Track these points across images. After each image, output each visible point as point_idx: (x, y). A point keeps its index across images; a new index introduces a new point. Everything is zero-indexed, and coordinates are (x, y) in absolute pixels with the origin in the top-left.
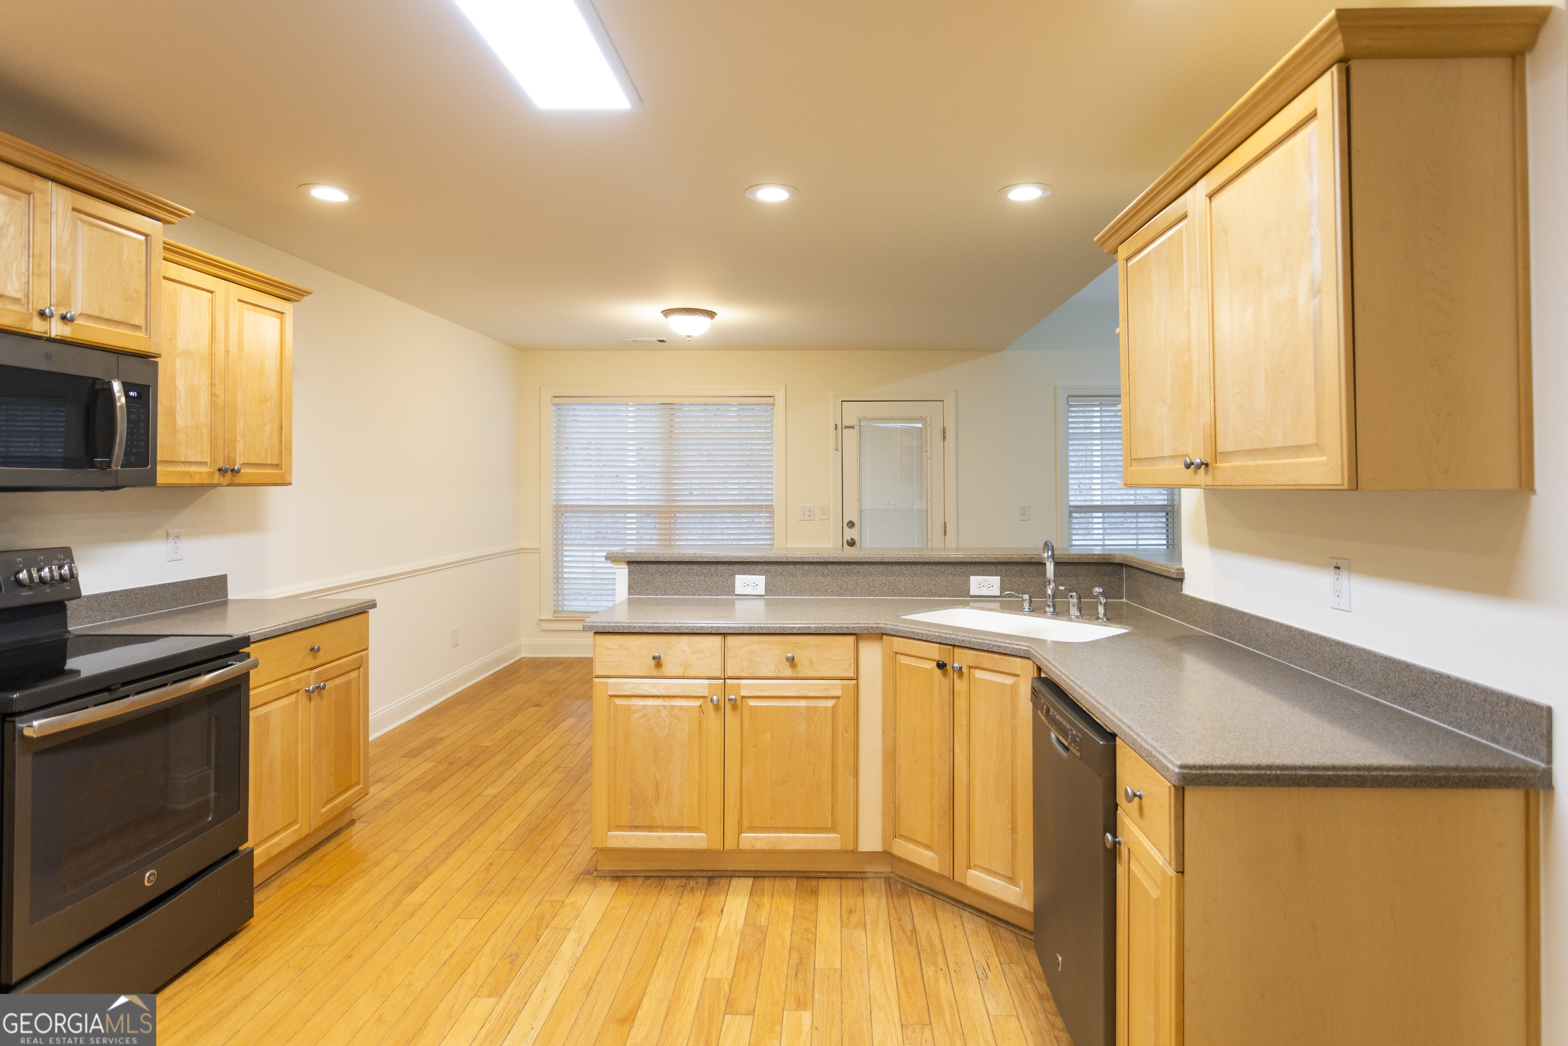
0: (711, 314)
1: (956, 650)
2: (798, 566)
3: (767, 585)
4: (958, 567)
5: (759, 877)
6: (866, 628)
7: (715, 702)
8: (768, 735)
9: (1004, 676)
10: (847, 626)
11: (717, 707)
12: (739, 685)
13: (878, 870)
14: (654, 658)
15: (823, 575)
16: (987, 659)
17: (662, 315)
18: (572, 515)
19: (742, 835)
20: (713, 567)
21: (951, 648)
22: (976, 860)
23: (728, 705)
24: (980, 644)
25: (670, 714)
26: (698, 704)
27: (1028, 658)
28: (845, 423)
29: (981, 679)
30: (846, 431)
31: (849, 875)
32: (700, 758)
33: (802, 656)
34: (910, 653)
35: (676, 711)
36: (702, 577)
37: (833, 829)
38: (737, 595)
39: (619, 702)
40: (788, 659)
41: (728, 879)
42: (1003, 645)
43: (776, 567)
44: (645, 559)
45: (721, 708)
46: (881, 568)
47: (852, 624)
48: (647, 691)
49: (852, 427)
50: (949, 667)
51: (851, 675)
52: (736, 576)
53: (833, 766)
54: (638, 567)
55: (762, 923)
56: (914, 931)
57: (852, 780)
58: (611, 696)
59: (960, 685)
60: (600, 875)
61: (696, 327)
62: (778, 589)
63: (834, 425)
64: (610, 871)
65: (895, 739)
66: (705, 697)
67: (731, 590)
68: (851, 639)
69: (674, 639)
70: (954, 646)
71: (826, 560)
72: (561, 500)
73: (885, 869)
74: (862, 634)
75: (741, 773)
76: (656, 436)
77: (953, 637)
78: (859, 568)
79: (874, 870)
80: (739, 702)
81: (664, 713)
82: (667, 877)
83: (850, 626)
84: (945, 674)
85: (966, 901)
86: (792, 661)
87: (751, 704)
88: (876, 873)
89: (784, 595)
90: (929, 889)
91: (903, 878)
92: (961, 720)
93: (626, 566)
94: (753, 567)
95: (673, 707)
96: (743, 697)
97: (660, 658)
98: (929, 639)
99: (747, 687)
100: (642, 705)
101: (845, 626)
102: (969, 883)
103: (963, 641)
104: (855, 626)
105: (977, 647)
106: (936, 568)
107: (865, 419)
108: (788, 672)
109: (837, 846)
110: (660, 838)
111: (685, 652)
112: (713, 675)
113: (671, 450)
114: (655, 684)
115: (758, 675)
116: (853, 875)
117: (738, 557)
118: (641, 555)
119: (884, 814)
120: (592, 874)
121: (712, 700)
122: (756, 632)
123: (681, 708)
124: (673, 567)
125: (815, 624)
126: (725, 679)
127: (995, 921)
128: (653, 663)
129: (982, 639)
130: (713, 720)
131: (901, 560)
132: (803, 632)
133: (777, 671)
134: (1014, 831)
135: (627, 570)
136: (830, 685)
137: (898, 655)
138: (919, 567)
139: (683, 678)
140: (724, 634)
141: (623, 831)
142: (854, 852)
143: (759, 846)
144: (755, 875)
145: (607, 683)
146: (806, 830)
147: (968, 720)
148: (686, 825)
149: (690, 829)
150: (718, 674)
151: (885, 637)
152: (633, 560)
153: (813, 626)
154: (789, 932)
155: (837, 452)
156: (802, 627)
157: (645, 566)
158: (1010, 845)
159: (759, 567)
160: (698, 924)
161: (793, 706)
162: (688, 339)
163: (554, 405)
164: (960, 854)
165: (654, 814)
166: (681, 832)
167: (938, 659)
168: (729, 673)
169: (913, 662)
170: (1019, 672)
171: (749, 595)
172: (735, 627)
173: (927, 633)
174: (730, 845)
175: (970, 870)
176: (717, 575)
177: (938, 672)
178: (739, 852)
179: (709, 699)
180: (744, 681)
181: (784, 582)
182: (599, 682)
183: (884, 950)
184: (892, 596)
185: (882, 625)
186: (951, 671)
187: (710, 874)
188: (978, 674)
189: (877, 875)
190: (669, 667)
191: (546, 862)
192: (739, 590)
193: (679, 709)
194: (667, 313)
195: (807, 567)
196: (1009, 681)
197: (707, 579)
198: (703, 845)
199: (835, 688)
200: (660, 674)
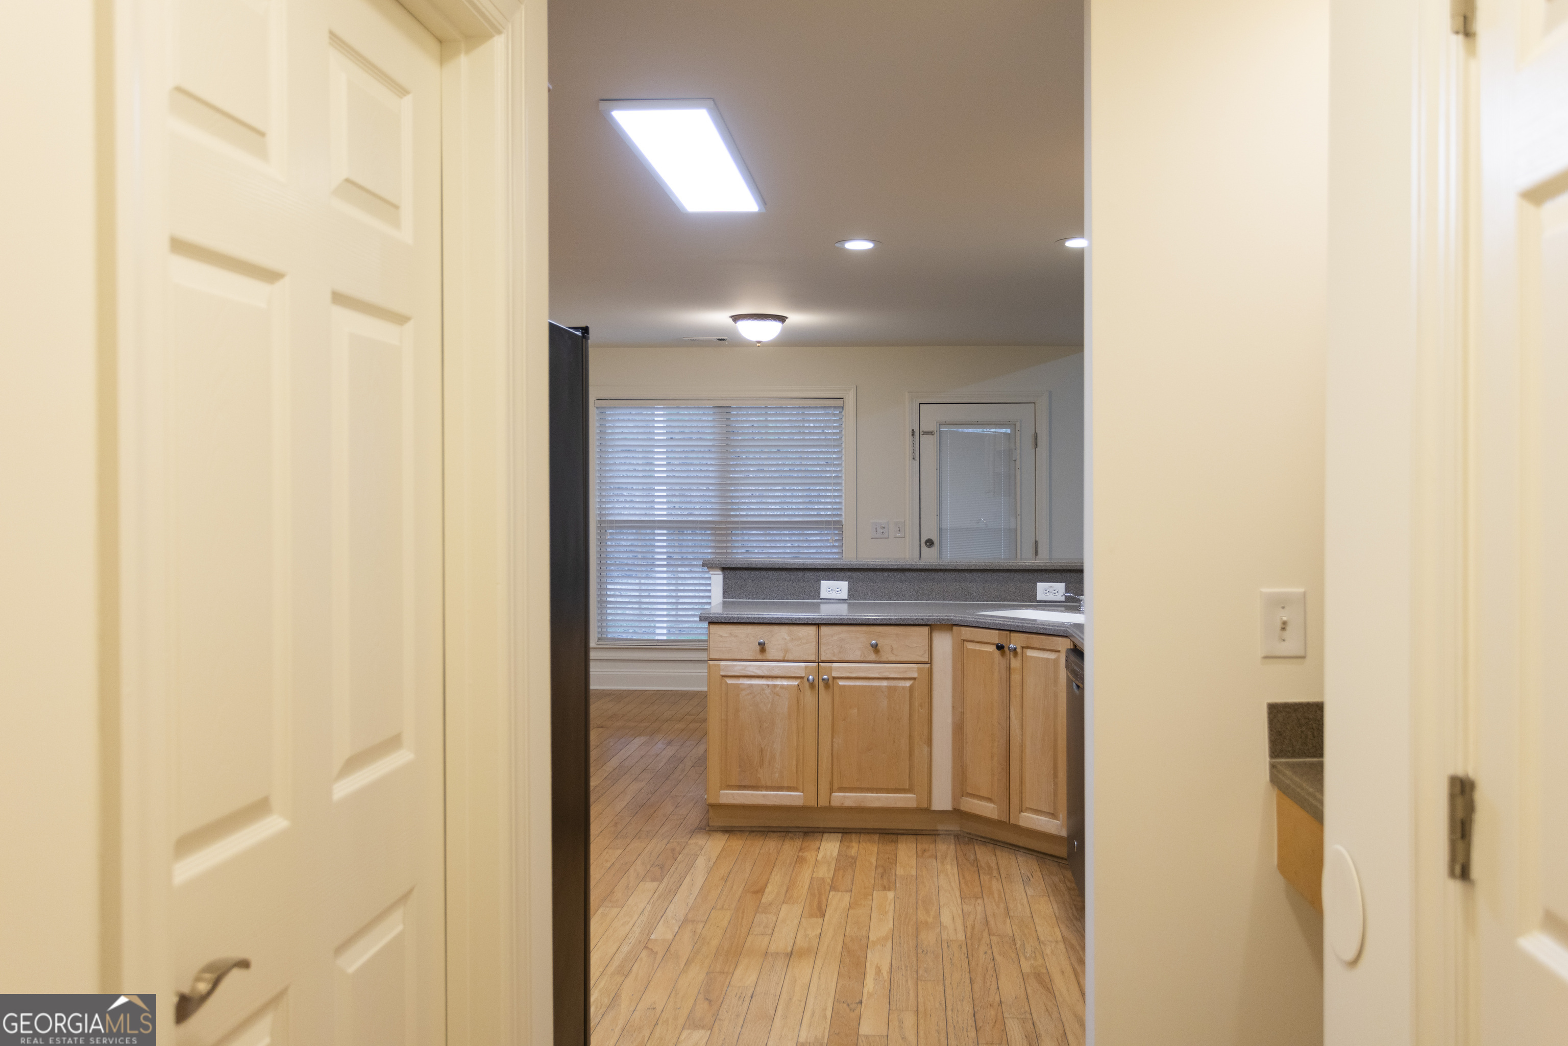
0: (782, 319)
1: (1012, 634)
2: (878, 573)
3: (850, 590)
4: (1026, 575)
5: (846, 833)
6: (939, 620)
7: (811, 681)
8: (856, 710)
9: (1049, 652)
10: (923, 618)
11: (812, 685)
12: (831, 667)
13: (948, 829)
14: (760, 644)
15: (901, 581)
16: (1036, 640)
17: (731, 320)
18: (618, 531)
19: (833, 794)
20: (800, 574)
21: (1008, 632)
22: (1028, 804)
23: (822, 684)
24: (1030, 628)
25: (772, 691)
26: (797, 683)
27: (1066, 637)
28: (924, 429)
29: (1031, 656)
30: (923, 438)
31: (924, 832)
32: (798, 728)
33: (883, 643)
34: (975, 640)
35: (778, 689)
36: (791, 583)
37: (909, 790)
38: (822, 599)
39: (729, 681)
40: (872, 645)
41: (821, 834)
42: (1048, 627)
43: (858, 573)
44: (739, 566)
45: (815, 686)
46: (954, 575)
47: (926, 616)
48: (753, 672)
49: (931, 433)
50: (1006, 649)
51: (926, 660)
52: (822, 581)
53: (910, 737)
54: (732, 573)
55: (853, 854)
56: (976, 860)
57: (926, 749)
58: (723, 676)
59: (1015, 663)
60: (712, 829)
61: (767, 332)
62: (859, 594)
63: (911, 430)
64: (720, 827)
65: (962, 713)
66: (802, 678)
67: (816, 593)
68: (925, 630)
69: (776, 628)
70: (1011, 631)
71: (904, 567)
72: (606, 515)
73: (954, 827)
74: (936, 625)
75: (832, 742)
76: (710, 443)
77: (1009, 623)
78: (933, 574)
79: (946, 829)
80: (830, 681)
81: (768, 691)
82: (768, 831)
83: (925, 618)
84: (1003, 654)
85: (1020, 844)
86: (875, 647)
87: (840, 683)
88: (947, 831)
89: (865, 599)
90: (991, 839)
91: (970, 834)
92: (1016, 691)
93: (721, 573)
94: (837, 573)
95: (775, 686)
96: (834, 678)
97: (764, 644)
98: (990, 627)
99: (838, 669)
100: (749, 684)
101: (921, 618)
102: (1022, 823)
103: (1017, 626)
104: (929, 618)
105: (1028, 630)
106: (1005, 575)
107: (946, 424)
108: (873, 657)
109: (913, 804)
110: (764, 796)
111: (786, 639)
112: (809, 659)
113: (727, 458)
114: (760, 667)
115: (847, 659)
116: (927, 832)
117: (824, 564)
118: (735, 562)
119: (954, 778)
120: (705, 829)
121: (808, 680)
122: (845, 622)
123: (782, 687)
124: (763, 573)
125: (896, 616)
126: (818, 662)
127: (1043, 856)
128: (758, 648)
129: (1032, 624)
130: (809, 697)
131: (973, 568)
132: (885, 623)
133: (863, 656)
134: (1055, 776)
135: (722, 576)
136: (908, 668)
137: (965, 643)
138: (990, 574)
139: (784, 661)
140: (818, 624)
141: (733, 790)
142: (927, 811)
143: (848, 803)
144: (844, 831)
145: (719, 665)
146: (888, 791)
147: (1021, 690)
148: (786, 785)
149: (789, 789)
150: (813, 658)
151: (955, 628)
152: (728, 566)
153: (893, 618)
154: (875, 859)
155: (914, 462)
156: (884, 619)
157: (738, 572)
158: (1053, 787)
159: (843, 574)
160: (800, 854)
161: (876, 686)
162: (758, 345)
163: (597, 408)
164: (1015, 801)
165: (759, 776)
166: (781, 791)
167: (997, 642)
168: (823, 658)
169: (978, 647)
170: (1060, 649)
171: (833, 599)
172: (828, 618)
173: (989, 621)
174: (823, 802)
175: (1022, 813)
176: (804, 581)
177: (997, 652)
178: (830, 809)
179: (805, 679)
180: (834, 665)
181: (865, 587)
182: (713, 664)
183: (951, 869)
184: (964, 601)
185: (952, 618)
186: (1008, 651)
187: (806, 830)
188: (1030, 653)
189: (948, 834)
190: (772, 652)
191: (662, 822)
192: (823, 594)
193: (780, 688)
194: (736, 318)
195: (886, 574)
196: (1052, 656)
197: (794, 584)
198: (800, 803)
199: (913, 671)
200: (764, 658)
